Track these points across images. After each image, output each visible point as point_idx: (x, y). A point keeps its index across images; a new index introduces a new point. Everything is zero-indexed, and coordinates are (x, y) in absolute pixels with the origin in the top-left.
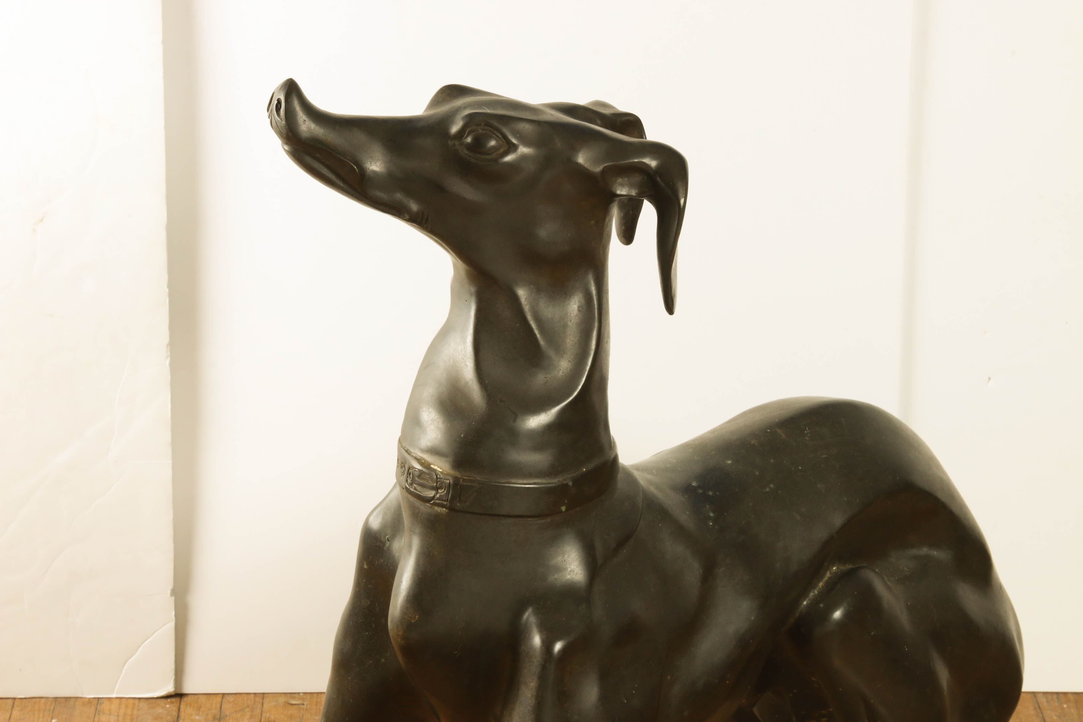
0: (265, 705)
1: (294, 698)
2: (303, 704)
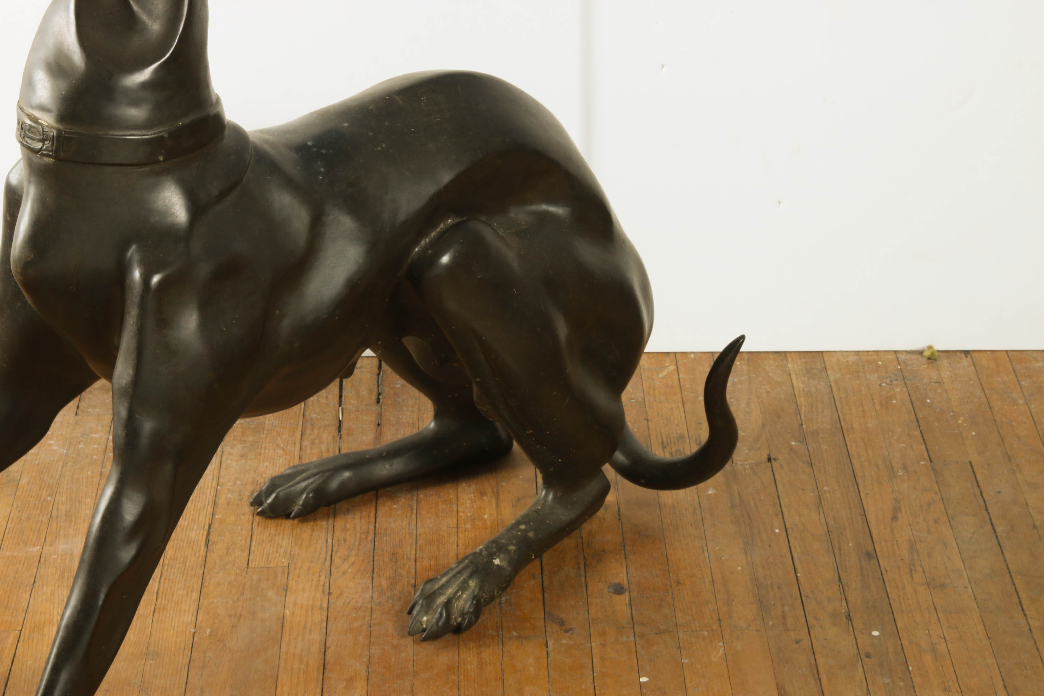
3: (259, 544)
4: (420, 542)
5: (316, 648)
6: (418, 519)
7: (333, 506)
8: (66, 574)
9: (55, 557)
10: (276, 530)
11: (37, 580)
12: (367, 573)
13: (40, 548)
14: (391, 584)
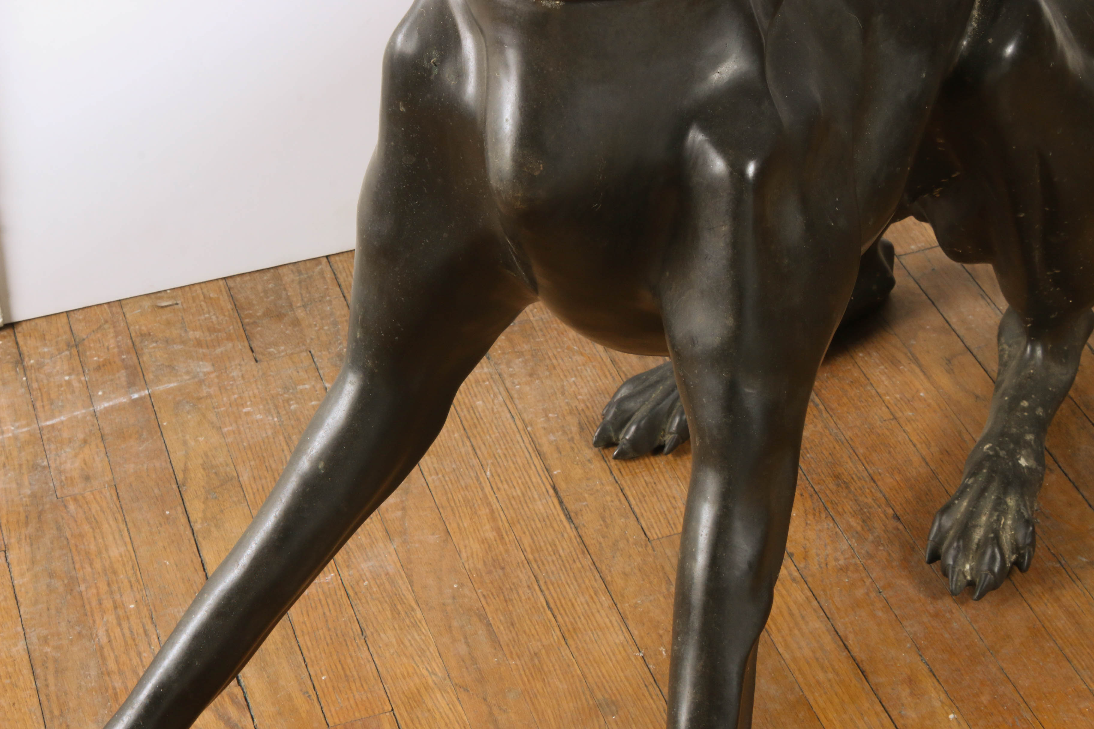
0: (127, 316)
1: (161, 298)
2: (177, 304)
3: (641, 502)
4: (861, 451)
5: (828, 641)
6: (835, 418)
8: (399, 608)
9: (366, 583)
10: (651, 475)
11: (364, 626)
12: (820, 512)
13: (336, 575)
14: (864, 521)
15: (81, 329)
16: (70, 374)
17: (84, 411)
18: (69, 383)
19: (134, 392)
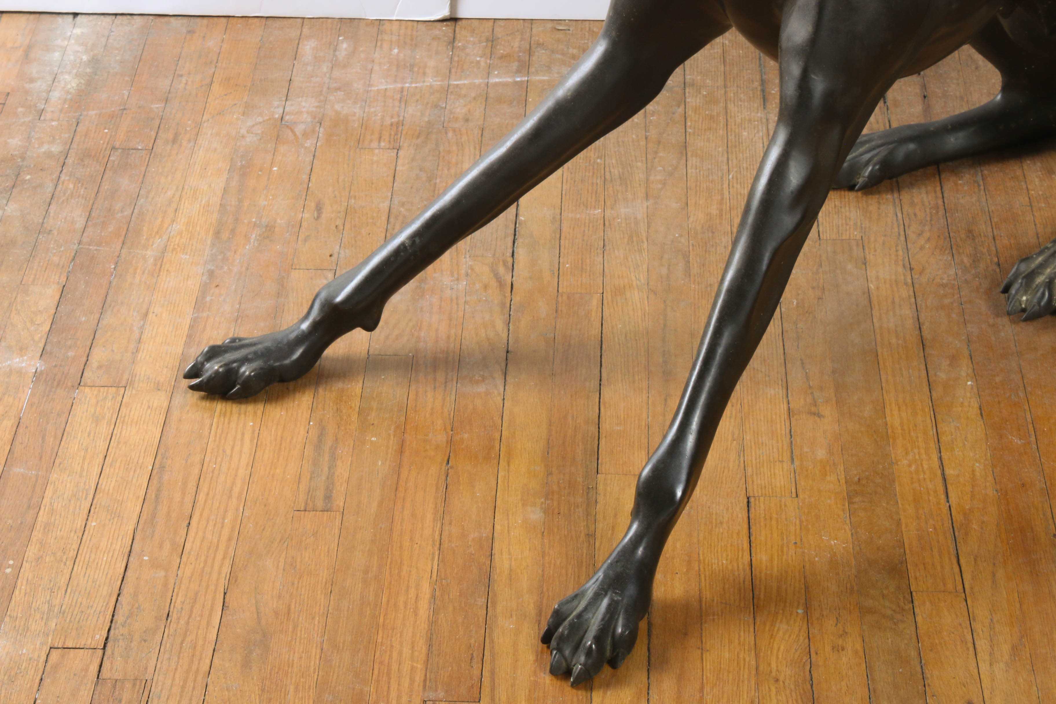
0: (533, 30)
1: (560, 24)
2: (569, 30)
3: (826, 216)
4: (995, 220)
5: (910, 323)
6: (988, 196)
7: (894, 179)
8: (634, 239)
9: (619, 220)
10: (841, 202)
11: (606, 243)
12: (946, 249)
13: (601, 211)
14: (974, 261)
15: (499, 31)
16: (481, 57)
17: (481, 81)
18: (478, 62)
19: (518, 77)
